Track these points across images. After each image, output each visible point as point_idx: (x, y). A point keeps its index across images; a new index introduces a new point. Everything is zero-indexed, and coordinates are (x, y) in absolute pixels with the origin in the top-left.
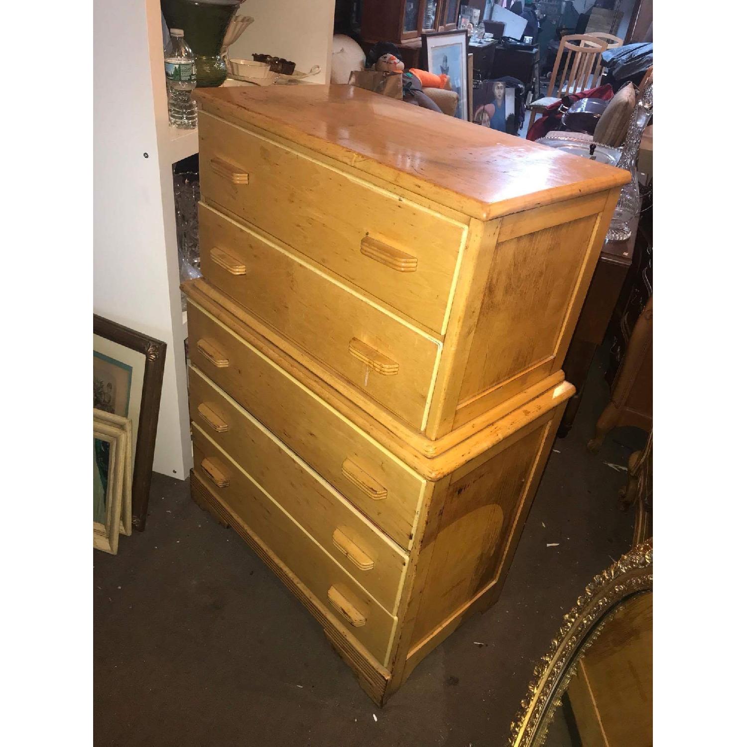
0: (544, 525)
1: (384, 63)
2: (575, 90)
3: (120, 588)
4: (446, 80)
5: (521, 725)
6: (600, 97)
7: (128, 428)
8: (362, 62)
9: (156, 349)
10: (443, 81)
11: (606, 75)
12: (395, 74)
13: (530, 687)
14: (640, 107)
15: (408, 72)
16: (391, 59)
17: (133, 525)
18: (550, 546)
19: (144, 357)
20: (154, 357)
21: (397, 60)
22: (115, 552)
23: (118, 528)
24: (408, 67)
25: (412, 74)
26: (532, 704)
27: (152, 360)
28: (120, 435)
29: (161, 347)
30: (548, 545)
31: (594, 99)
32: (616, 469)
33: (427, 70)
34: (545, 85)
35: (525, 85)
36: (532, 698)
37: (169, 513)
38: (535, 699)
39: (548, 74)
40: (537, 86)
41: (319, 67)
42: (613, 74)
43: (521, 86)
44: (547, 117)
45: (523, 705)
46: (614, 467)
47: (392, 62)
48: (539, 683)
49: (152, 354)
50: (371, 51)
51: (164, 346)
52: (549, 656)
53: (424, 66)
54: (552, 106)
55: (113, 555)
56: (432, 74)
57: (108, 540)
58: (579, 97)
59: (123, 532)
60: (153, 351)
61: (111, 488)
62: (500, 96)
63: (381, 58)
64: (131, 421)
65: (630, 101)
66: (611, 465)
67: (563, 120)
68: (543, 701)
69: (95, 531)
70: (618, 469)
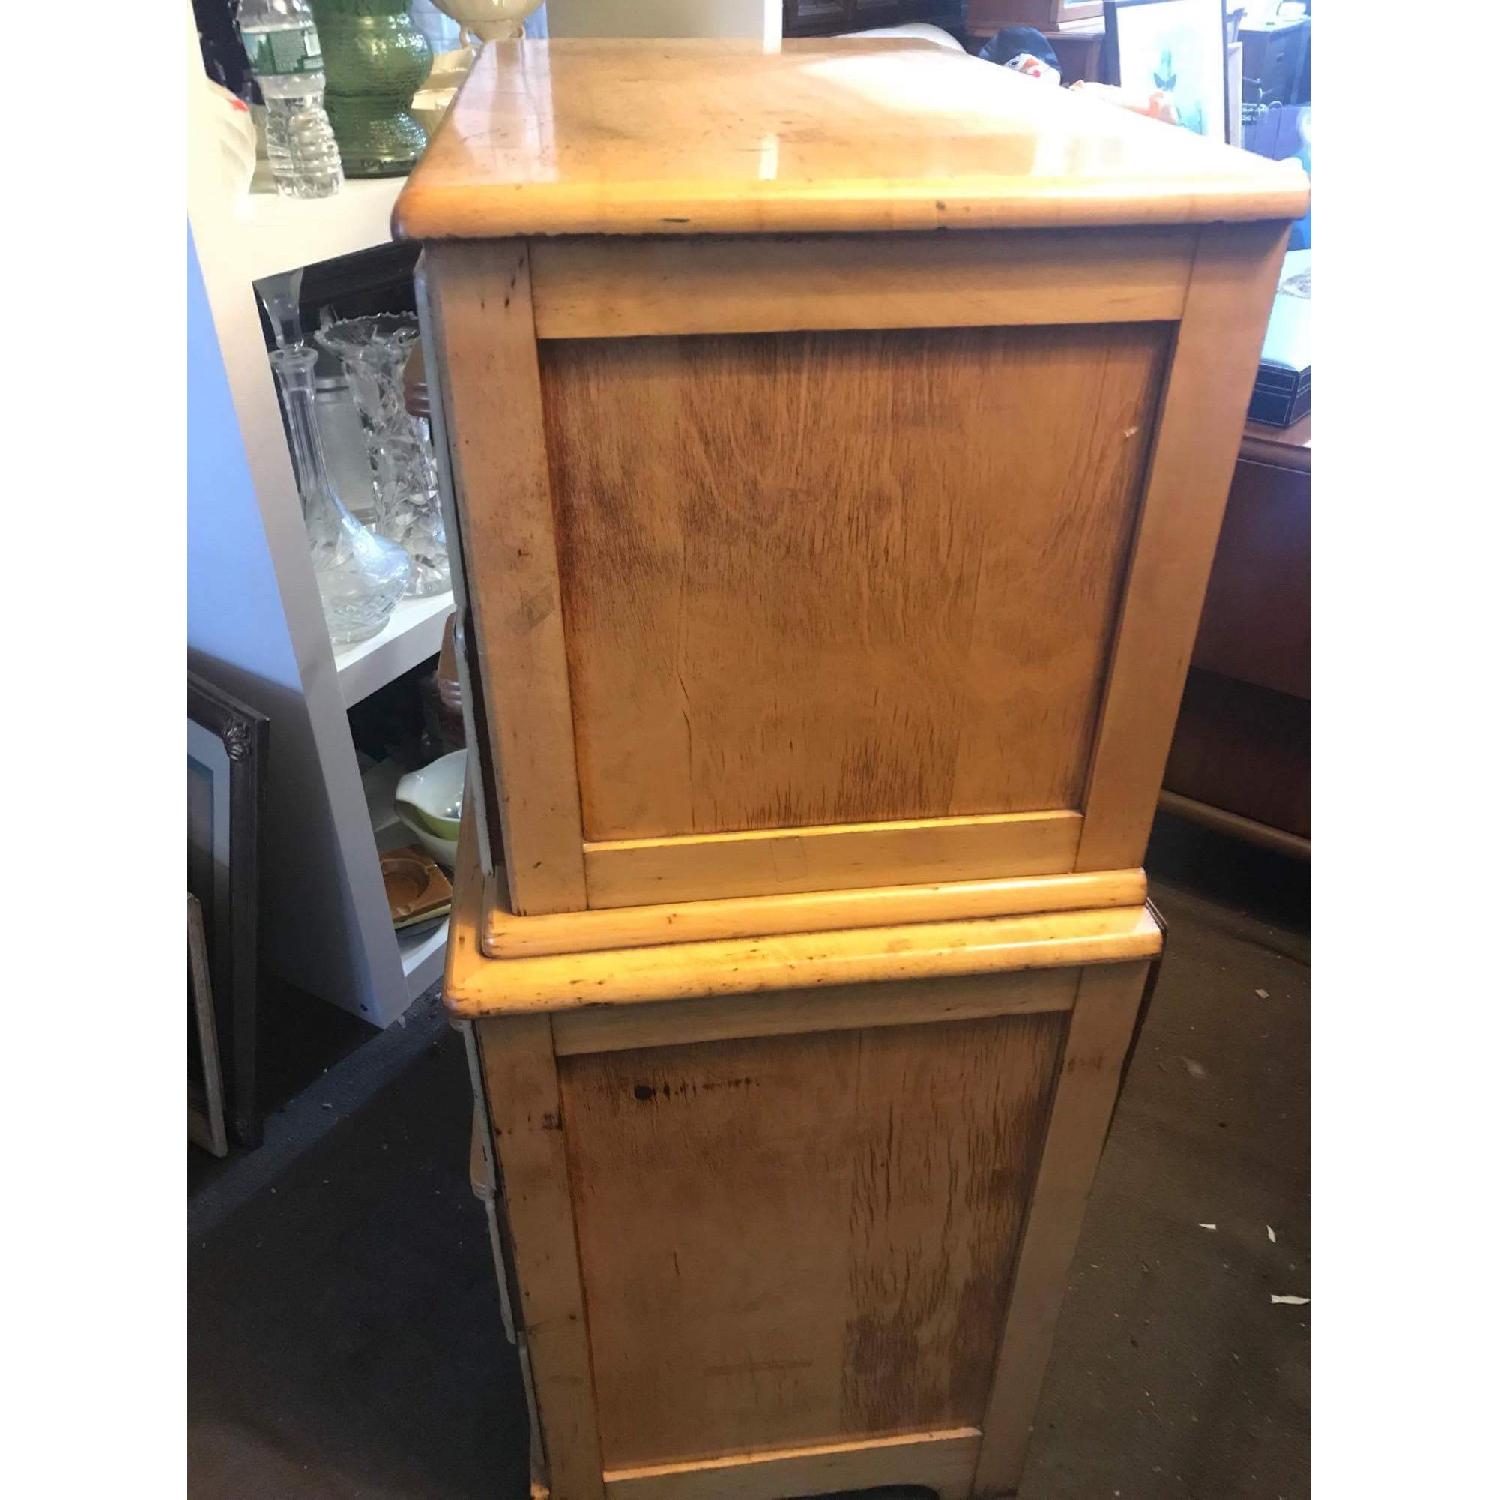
0: (1272, 1236)
9: (245, 733)
20: (241, 750)
27: (236, 755)
29: (254, 728)
30: (1276, 1299)
33: (1118, 84)
49: (234, 744)
51: (263, 725)
56: (1129, 91)
60: (237, 738)
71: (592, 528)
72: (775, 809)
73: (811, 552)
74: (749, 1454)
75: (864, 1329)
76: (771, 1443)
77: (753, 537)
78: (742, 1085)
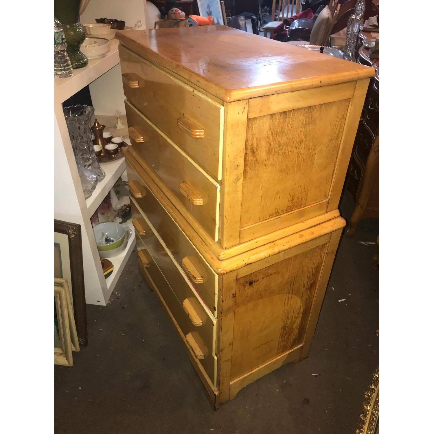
0: (333, 289)
1: (172, 14)
2: (287, 15)
3: (80, 388)
4: (212, 19)
5: (363, 431)
6: (306, 17)
7: (66, 286)
8: (158, 15)
9: (75, 230)
10: (210, 20)
11: (304, 3)
12: (182, 20)
13: (365, 406)
14: (353, 19)
15: (188, 18)
16: (176, 11)
17: (80, 344)
18: (341, 302)
19: (66, 236)
20: (74, 235)
21: (180, 11)
22: (71, 364)
23: (71, 348)
24: (187, 15)
25: (191, 18)
26: (368, 417)
27: (72, 237)
28: (61, 291)
29: (77, 228)
30: (339, 301)
31: (303, 19)
32: (366, 245)
33: (199, 15)
34: (265, 15)
35: (256, 16)
36: (368, 413)
37: (101, 330)
38: (369, 413)
39: (265, 8)
40: (261, 16)
41: (141, 22)
42: (309, 2)
43: (254, 17)
44: (277, 34)
45: (362, 418)
46: (365, 244)
47: (177, 13)
48: (370, 403)
49: (72, 234)
50: (163, 8)
51: (79, 227)
52: (374, 385)
53: (197, 13)
54: (278, 27)
55: (71, 367)
56: (202, 17)
57: (65, 358)
58: (293, 19)
59: (74, 349)
60: (72, 232)
61: (61, 325)
62: (243, 25)
63: (170, 11)
64: (67, 281)
65: (330, 17)
66: (362, 243)
67: (287, 34)
68: (375, 414)
69: (55, 354)
70: (367, 244)
71: (250, 158)
72: (275, 212)
73: (288, 155)
74: (258, 367)
75: (284, 328)
76: (263, 363)
77: (278, 154)
78: (269, 276)
